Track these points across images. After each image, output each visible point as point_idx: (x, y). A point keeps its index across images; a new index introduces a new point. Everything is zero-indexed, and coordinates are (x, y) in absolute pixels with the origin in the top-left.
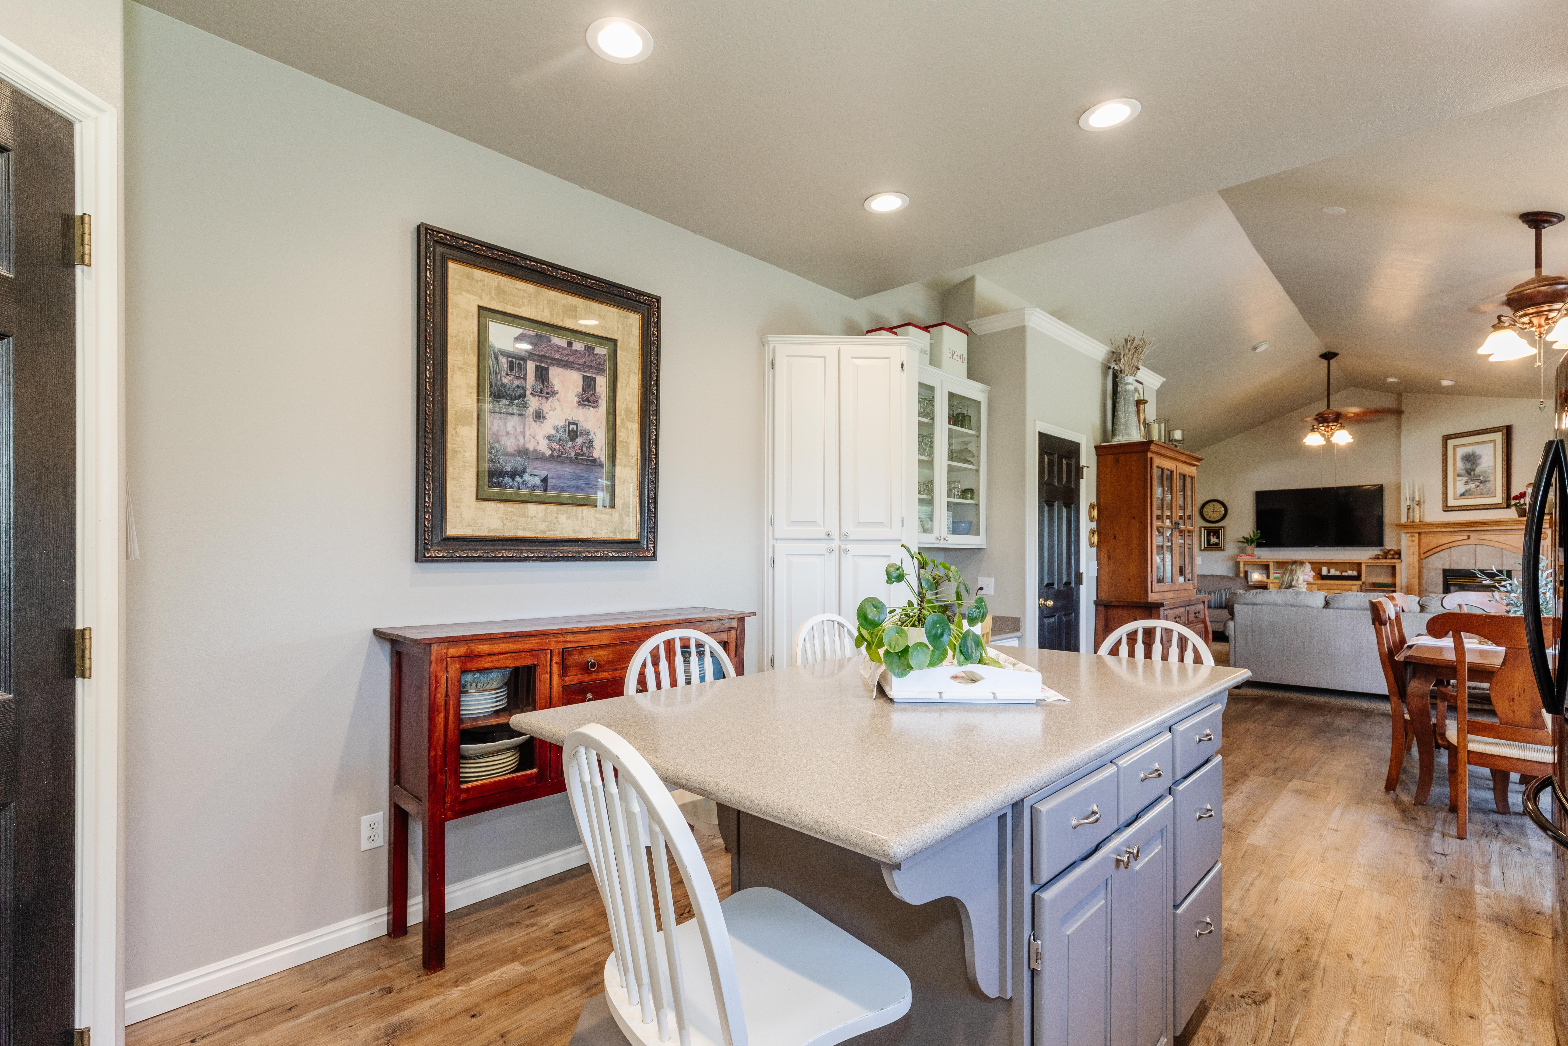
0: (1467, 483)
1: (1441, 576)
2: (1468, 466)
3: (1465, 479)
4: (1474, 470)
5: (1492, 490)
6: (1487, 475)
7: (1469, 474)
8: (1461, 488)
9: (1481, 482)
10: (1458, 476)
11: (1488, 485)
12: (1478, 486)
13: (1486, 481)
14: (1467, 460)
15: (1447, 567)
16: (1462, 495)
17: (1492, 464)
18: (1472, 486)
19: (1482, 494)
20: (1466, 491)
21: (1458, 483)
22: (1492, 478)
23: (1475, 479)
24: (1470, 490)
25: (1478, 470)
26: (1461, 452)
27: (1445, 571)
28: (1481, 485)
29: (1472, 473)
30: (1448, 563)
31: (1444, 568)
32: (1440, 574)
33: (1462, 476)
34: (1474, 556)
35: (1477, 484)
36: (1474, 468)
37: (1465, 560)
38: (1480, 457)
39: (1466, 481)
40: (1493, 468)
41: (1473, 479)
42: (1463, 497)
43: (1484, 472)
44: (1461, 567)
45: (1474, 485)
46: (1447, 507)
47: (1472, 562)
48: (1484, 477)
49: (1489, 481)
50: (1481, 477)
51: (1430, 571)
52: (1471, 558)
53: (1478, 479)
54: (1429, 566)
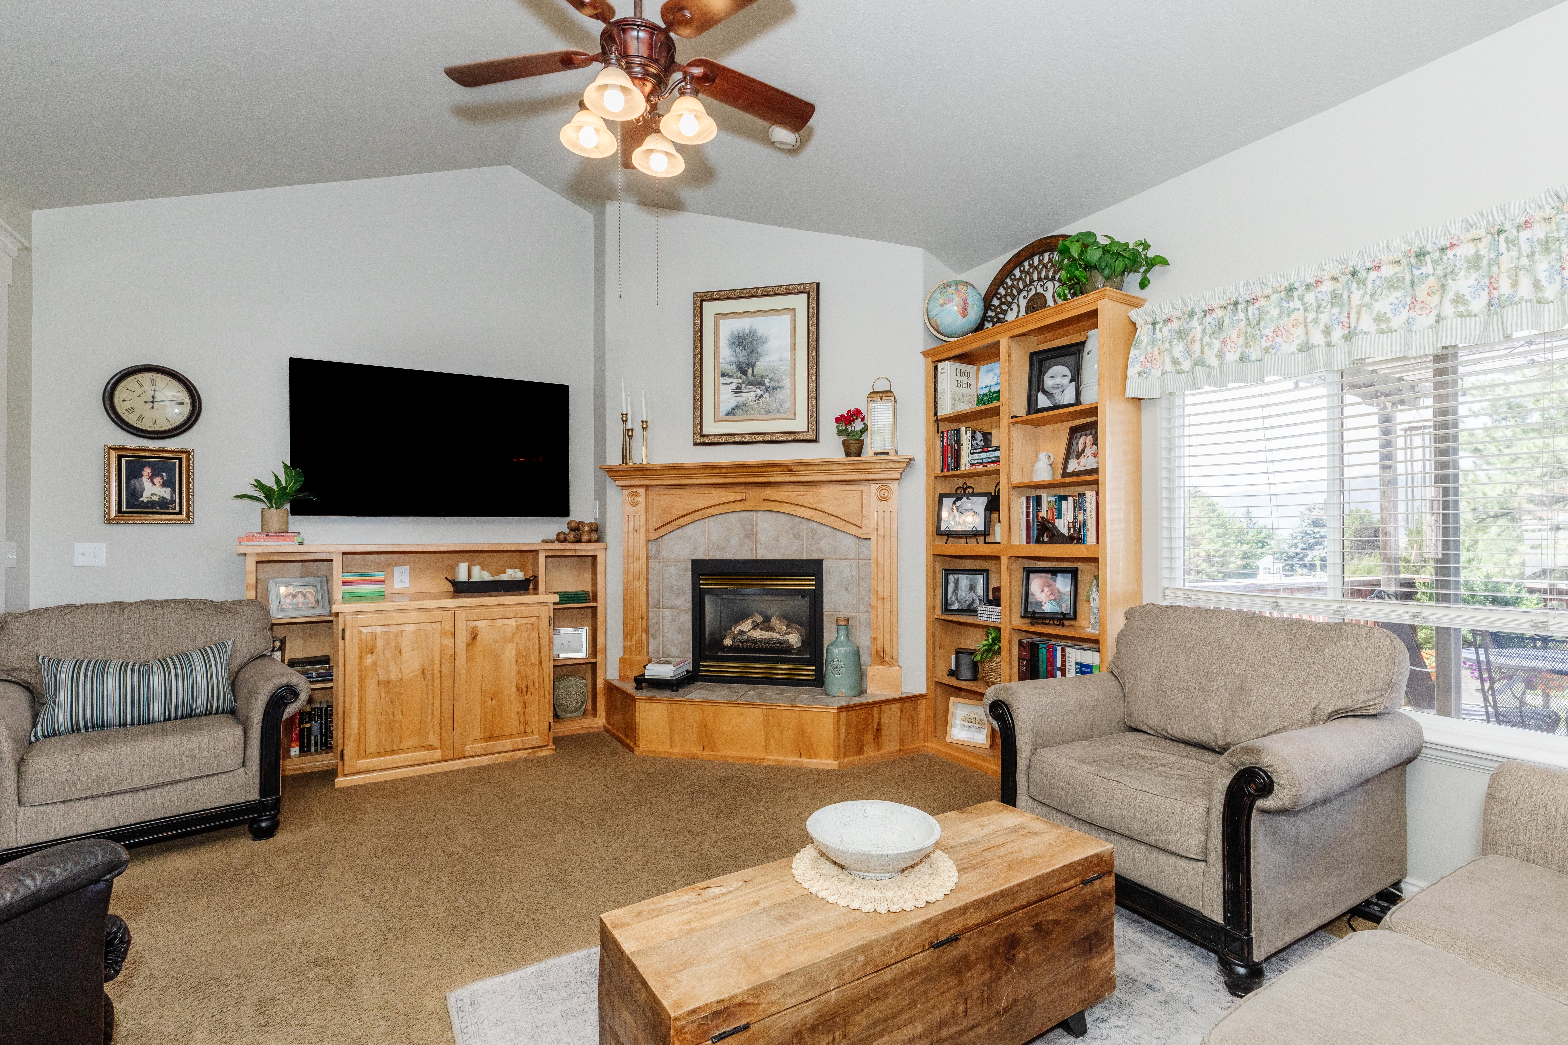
0: (738, 390)
1: (689, 574)
2: (742, 356)
3: (735, 382)
4: (753, 366)
5: (786, 405)
6: (777, 377)
7: (744, 373)
8: (729, 402)
9: (767, 390)
10: (723, 375)
11: (780, 395)
12: (761, 396)
13: (775, 388)
14: (740, 344)
15: (701, 557)
16: (731, 413)
17: (786, 355)
18: (750, 395)
19: (768, 412)
20: (738, 406)
21: (723, 390)
22: (787, 383)
23: (758, 382)
24: (745, 404)
25: (761, 366)
26: (728, 328)
27: (694, 562)
28: (767, 395)
29: (750, 371)
30: (702, 549)
31: (694, 558)
32: (686, 570)
33: (730, 377)
34: (751, 533)
35: (759, 392)
36: (752, 361)
37: (734, 541)
38: (765, 341)
39: (738, 388)
40: (788, 363)
41: (751, 383)
42: (732, 417)
43: (771, 371)
44: (728, 556)
45: (753, 394)
46: (703, 436)
47: (749, 545)
48: (771, 380)
49: (781, 388)
50: (767, 381)
51: (666, 566)
52: (747, 537)
53: (760, 383)
54: (665, 555)
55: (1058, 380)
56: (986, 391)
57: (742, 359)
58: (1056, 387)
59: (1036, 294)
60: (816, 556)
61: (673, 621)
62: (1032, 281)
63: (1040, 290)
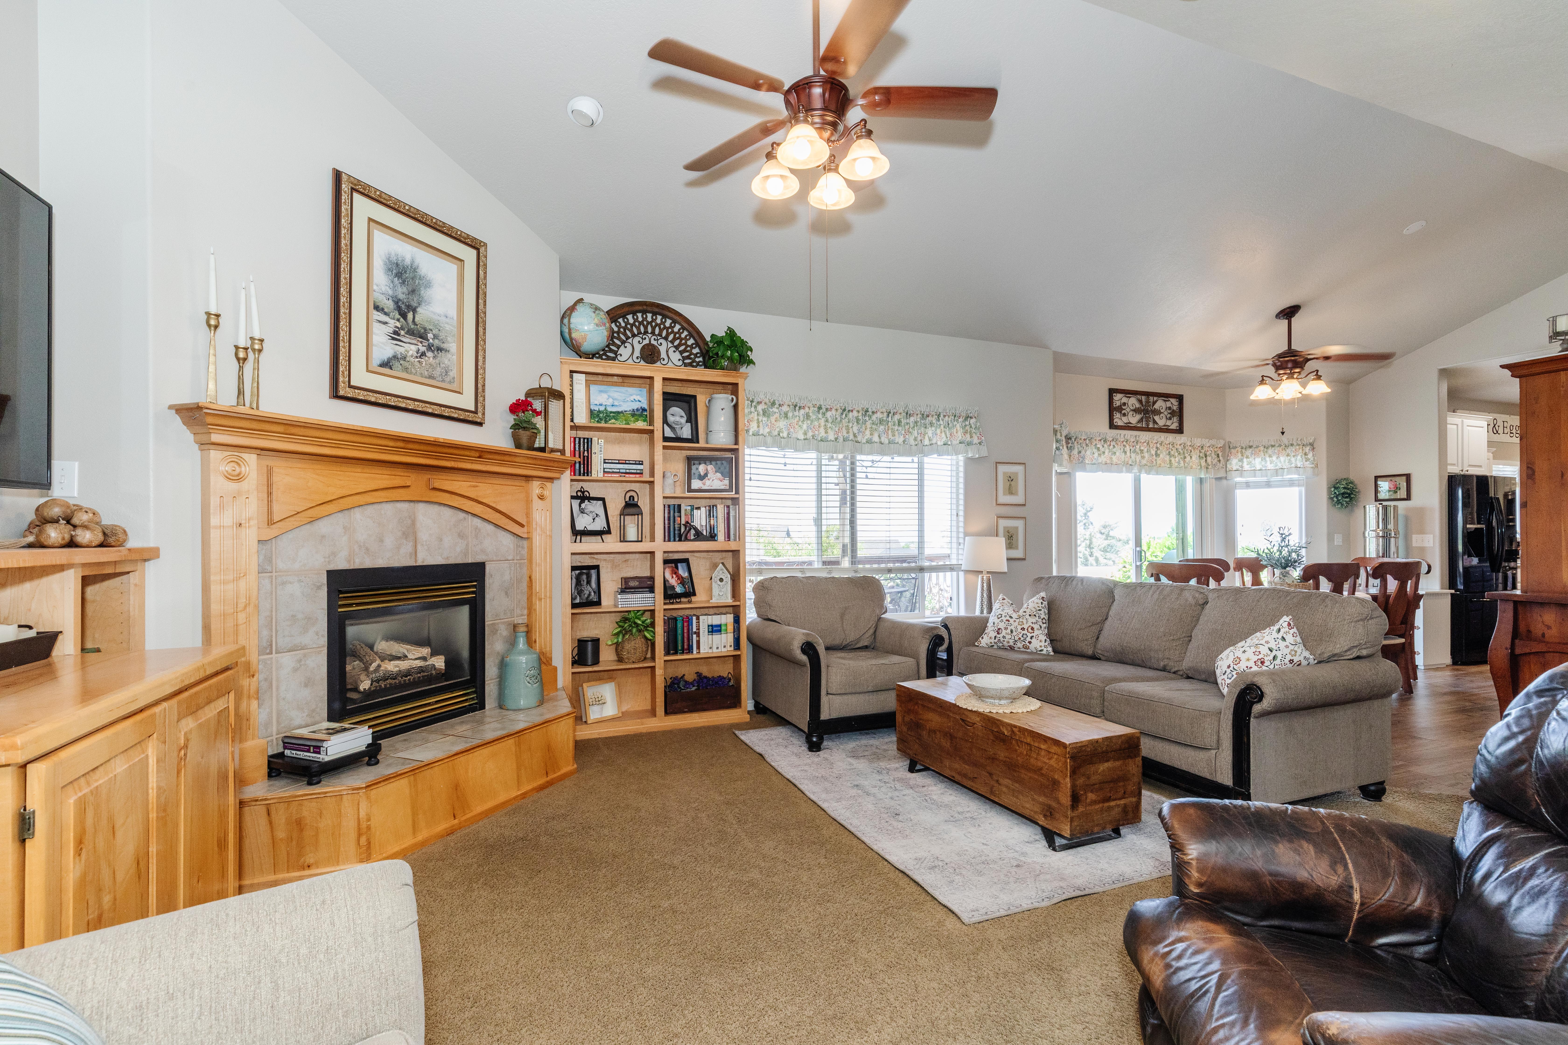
0: (395, 336)
1: (324, 593)
2: (401, 292)
3: (393, 324)
4: (414, 311)
5: (451, 374)
6: (442, 335)
7: (404, 316)
8: (384, 348)
9: (430, 347)
10: (377, 308)
11: (445, 360)
12: (423, 354)
13: (439, 349)
14: (399, 275)
15: (341, 564)
16: (386, 364)
17: (453, 313)
18: (410, 348)
19: (431, 377)
20: (395, 357)
21: (377, 328)
22: (452, 347)
23: (418, 334)
24: (404, 358)
25: (424, 315)
26: (385, 245)
27: (332, 575)
28: (430, 354)
29: (410, 316)
30: (344, 554)
31: (332, 567)
32: (319, 588)
33: (386, 314)
34: (410, 532)
35: (423, 349)
36: (414, 304)
37: (389, 542)
38: (428, 285)
39: (395, 333)
40: (455, 323)
41: (411, 333)
42: (386, 371)
43: (435, 326)
44: (381, 562)
45: (414, 348)
46: (350, 386)
47: (408, 548)
48: (435, 337)
49: (447, 351)
50: (430, 336)
51: (284, 583)
52: (405, 535)
53: (423, 336)
54: (281, 565)
55: (678, 419)
56: (602, 408)
57: (401, 296)
58: (677, 423)
59: (650, 344)
60: (479, 559)
61: (296, 670)
62: (646, 332)
63: (653, 342)
